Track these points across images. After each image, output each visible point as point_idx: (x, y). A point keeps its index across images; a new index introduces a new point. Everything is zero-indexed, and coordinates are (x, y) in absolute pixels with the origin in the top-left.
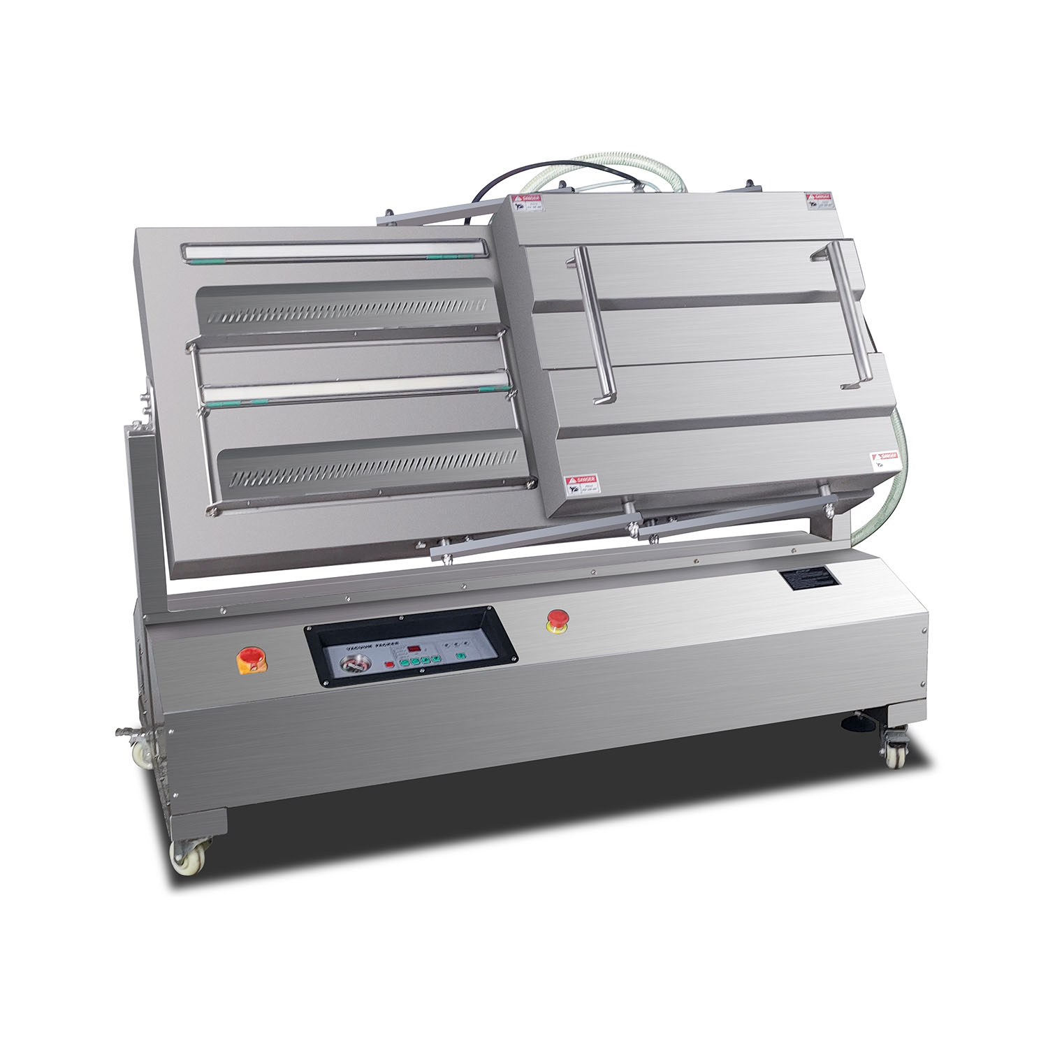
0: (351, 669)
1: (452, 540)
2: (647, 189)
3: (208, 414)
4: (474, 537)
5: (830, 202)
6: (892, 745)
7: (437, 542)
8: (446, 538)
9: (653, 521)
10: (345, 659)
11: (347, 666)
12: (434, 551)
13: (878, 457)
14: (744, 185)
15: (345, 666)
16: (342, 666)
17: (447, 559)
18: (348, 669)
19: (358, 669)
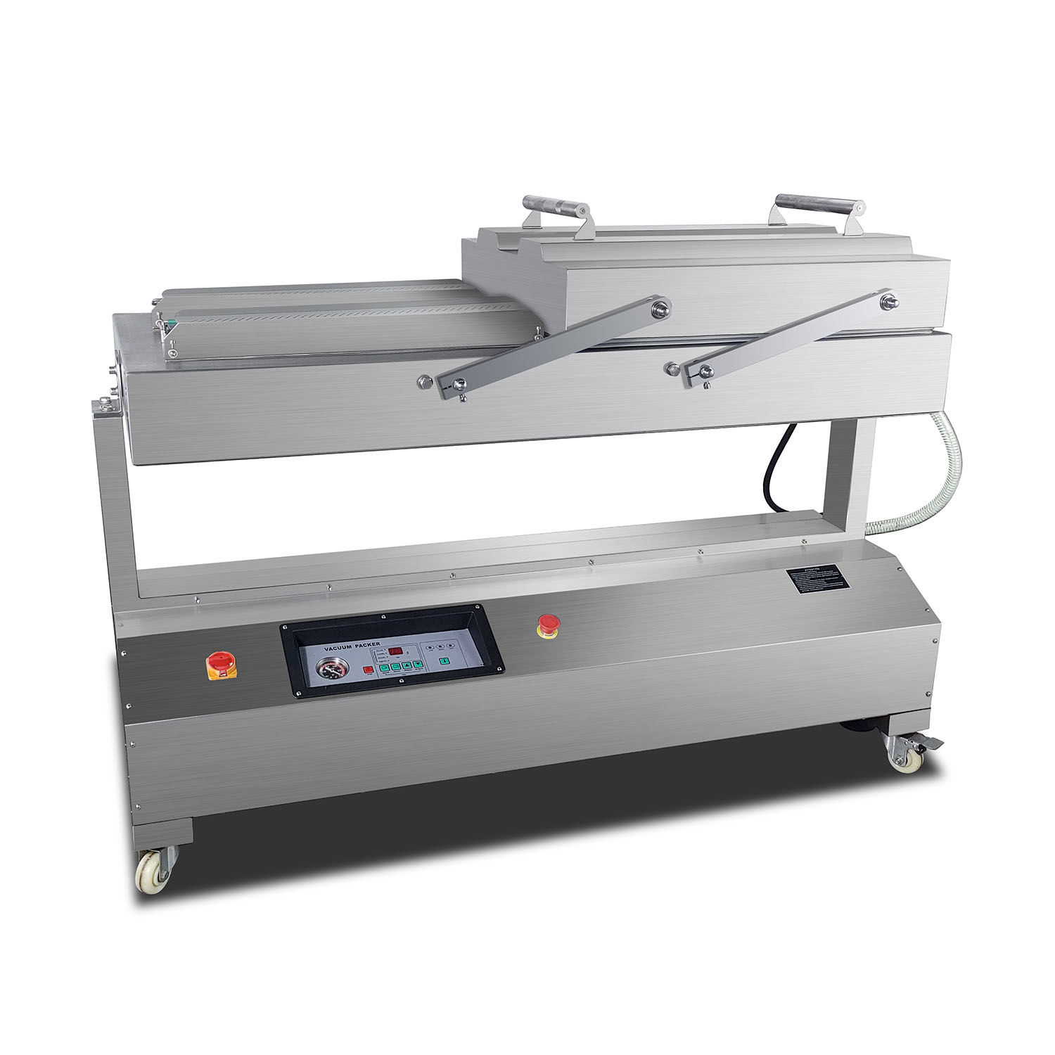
0: (327, 674)
10: (321, 662)
11: (324, 669)
15: (321, 669)
16: (318, 672)
18: (325, 674)
19: (336, 675)
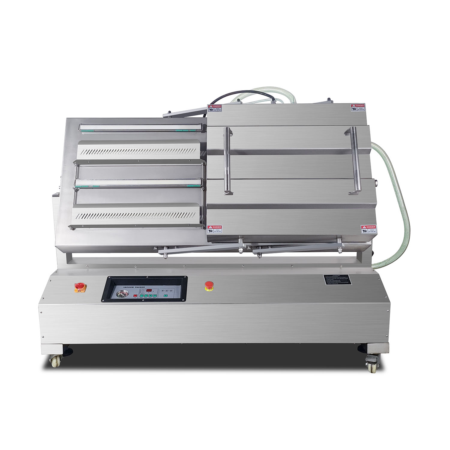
0: (121, 296)
1: (168, 247)
2: (277, 102)
3: (78, 190)
4: (178, 247)
5: (363, 108)
6: (369, 362)
7: (162, 248)
8: (166, 247)
9: (260, 247)
10: (119, 292)
11: (120, 294)
12: (160, 251)
13: (364, 227)
14: (326, 100)
16: (117, 294)
17: (165, 255)
18: (119, 296)
19: (123, 296)
